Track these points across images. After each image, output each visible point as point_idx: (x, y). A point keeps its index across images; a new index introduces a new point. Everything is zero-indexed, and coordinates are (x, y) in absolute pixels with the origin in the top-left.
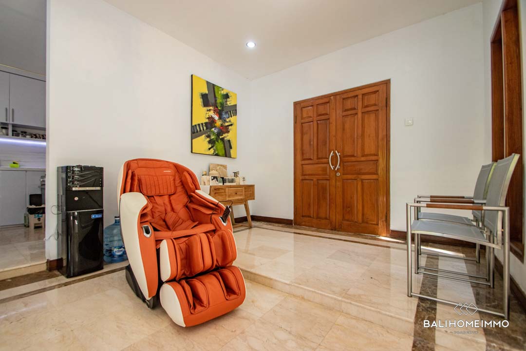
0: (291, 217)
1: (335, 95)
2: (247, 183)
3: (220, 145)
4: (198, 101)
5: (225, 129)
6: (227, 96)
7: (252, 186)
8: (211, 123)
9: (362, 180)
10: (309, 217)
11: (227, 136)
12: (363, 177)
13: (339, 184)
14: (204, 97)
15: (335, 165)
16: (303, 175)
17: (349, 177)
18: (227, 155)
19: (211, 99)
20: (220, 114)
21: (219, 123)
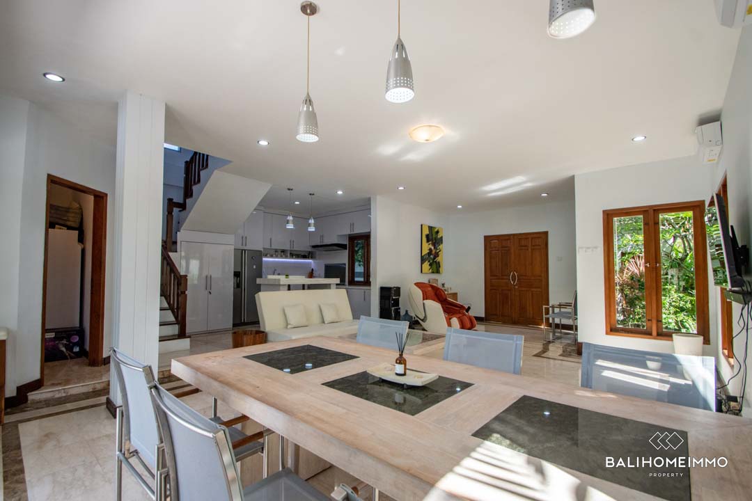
0: (483, 316)
1: (514, 235)
2: (452, 292)
3: (434, 266)
4: (424, 239)
5: (437, 255)
6: (438, 232)
7: (456, 294)
8: (430, 253)
9: (532, 291)
10: (496, 315)
11: (438, 259)
12: (533, 289)
13: (517, 294)
14: (427, 236)
15: (514, 280)
16: (491, 286)
17: (523, 289)
18: (438, 272)
19: (430, 237)
20: (434, 245)
21: (434, 252)
